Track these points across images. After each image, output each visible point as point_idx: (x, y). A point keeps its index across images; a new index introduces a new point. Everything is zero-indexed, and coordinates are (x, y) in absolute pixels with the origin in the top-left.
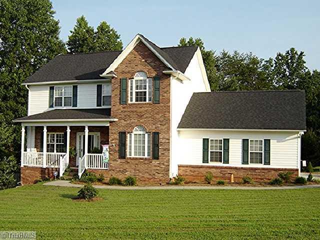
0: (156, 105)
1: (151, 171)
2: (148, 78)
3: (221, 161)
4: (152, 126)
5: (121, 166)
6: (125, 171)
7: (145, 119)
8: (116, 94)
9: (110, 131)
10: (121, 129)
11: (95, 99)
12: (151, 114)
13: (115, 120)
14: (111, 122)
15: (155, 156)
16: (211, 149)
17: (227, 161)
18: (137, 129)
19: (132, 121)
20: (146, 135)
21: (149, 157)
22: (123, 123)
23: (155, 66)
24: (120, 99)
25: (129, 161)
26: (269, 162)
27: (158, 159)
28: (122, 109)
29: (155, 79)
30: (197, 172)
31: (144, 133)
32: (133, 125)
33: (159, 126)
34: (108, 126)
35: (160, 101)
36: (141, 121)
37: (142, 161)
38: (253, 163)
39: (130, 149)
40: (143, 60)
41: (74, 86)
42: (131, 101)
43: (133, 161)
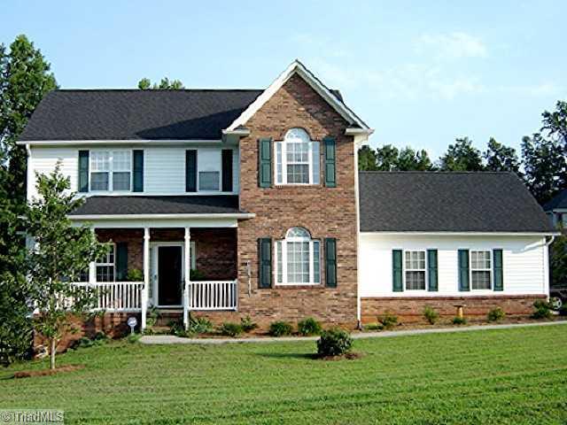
0: (329, 189)
1: (323, 308)
2: (311, 140)
3: (424, 288)
4: (323, 228)
5: (264, 302)
6: (272, 310)
7: (310, 215)
8: (250, 167)
9: (239, 237)
10: (263, 234)
11: (182, 177)
12: (319, 206)
13: (249, 215)
14: (240, 220)
15: (331, 282)
16: (407, 268)
17: (434, 287)
18: (293, 232)
19: (283, 218)
20: (311, 244)
21: (317, 284)
22: (266, 222)
23: (324, 119)
24: (258, 177)
25: (279, 292)
26: (502, 286)
27: (335, 286)
28: (263, 196)
29: (325, 142)
30: (384, 309)
31: (307, 239)
32: (284, 225)
33: (336, 227)
34: (235, 229)
35: (337, 182)
36: (302, 218)
37: (305, 291)
38: (476, 288)
39: (280, 270)
40: (303, 109)
41: (135, 152)
42: (280, 181)
43: (286, 292)
